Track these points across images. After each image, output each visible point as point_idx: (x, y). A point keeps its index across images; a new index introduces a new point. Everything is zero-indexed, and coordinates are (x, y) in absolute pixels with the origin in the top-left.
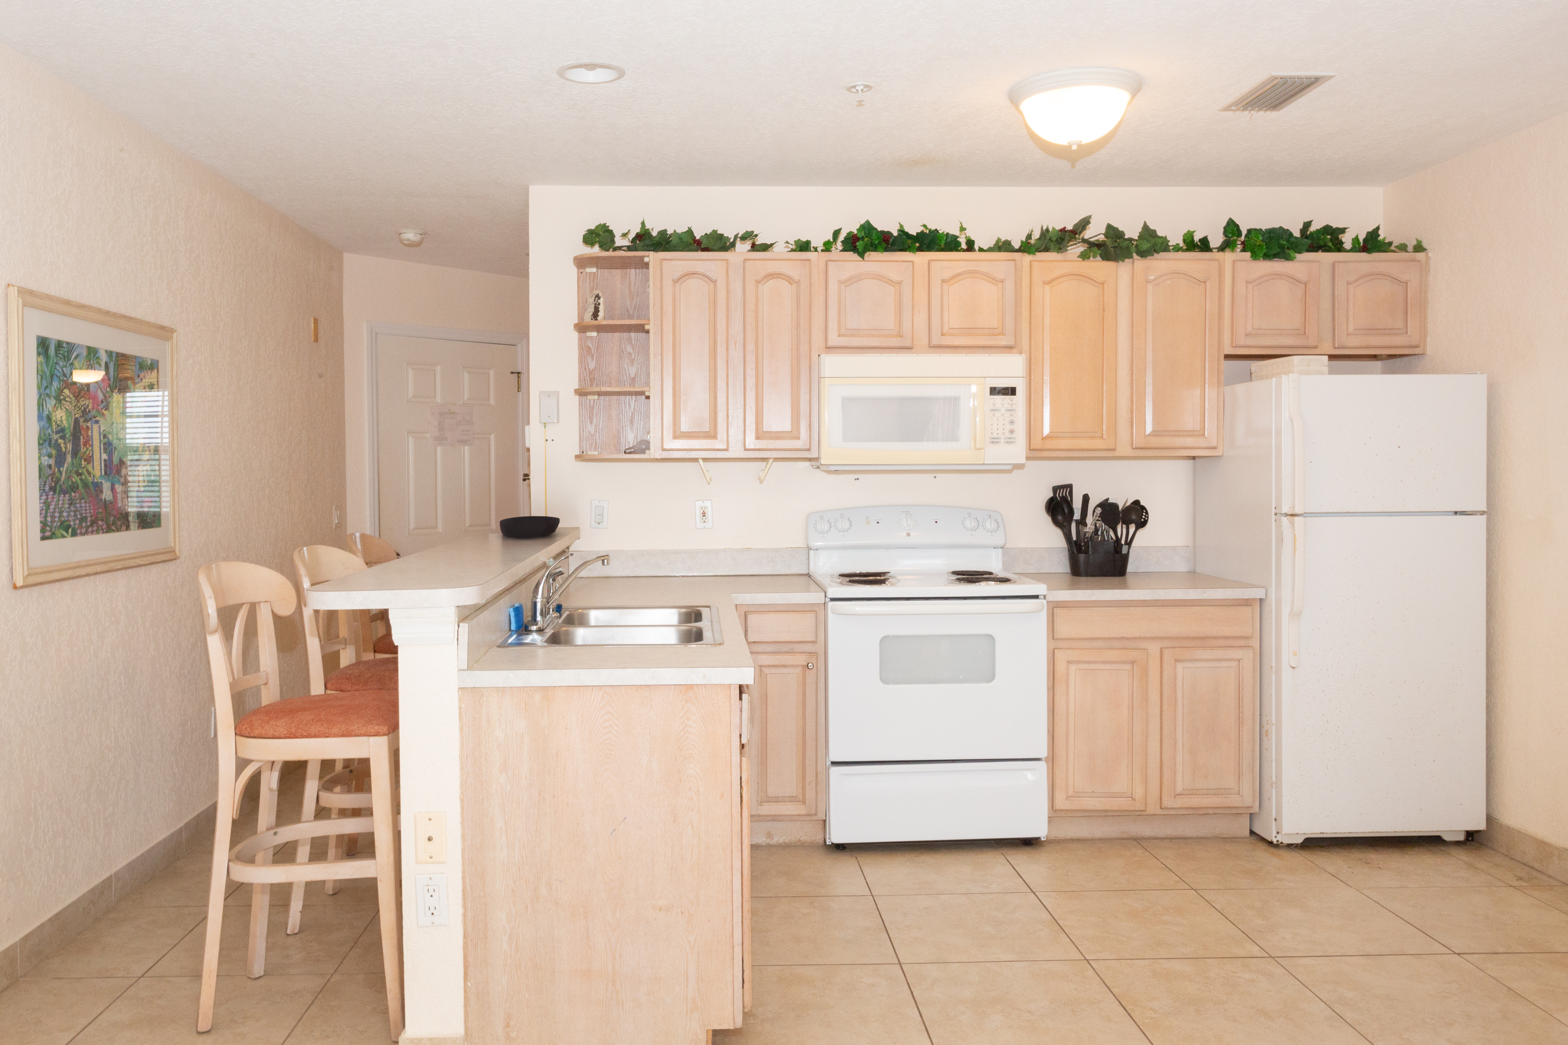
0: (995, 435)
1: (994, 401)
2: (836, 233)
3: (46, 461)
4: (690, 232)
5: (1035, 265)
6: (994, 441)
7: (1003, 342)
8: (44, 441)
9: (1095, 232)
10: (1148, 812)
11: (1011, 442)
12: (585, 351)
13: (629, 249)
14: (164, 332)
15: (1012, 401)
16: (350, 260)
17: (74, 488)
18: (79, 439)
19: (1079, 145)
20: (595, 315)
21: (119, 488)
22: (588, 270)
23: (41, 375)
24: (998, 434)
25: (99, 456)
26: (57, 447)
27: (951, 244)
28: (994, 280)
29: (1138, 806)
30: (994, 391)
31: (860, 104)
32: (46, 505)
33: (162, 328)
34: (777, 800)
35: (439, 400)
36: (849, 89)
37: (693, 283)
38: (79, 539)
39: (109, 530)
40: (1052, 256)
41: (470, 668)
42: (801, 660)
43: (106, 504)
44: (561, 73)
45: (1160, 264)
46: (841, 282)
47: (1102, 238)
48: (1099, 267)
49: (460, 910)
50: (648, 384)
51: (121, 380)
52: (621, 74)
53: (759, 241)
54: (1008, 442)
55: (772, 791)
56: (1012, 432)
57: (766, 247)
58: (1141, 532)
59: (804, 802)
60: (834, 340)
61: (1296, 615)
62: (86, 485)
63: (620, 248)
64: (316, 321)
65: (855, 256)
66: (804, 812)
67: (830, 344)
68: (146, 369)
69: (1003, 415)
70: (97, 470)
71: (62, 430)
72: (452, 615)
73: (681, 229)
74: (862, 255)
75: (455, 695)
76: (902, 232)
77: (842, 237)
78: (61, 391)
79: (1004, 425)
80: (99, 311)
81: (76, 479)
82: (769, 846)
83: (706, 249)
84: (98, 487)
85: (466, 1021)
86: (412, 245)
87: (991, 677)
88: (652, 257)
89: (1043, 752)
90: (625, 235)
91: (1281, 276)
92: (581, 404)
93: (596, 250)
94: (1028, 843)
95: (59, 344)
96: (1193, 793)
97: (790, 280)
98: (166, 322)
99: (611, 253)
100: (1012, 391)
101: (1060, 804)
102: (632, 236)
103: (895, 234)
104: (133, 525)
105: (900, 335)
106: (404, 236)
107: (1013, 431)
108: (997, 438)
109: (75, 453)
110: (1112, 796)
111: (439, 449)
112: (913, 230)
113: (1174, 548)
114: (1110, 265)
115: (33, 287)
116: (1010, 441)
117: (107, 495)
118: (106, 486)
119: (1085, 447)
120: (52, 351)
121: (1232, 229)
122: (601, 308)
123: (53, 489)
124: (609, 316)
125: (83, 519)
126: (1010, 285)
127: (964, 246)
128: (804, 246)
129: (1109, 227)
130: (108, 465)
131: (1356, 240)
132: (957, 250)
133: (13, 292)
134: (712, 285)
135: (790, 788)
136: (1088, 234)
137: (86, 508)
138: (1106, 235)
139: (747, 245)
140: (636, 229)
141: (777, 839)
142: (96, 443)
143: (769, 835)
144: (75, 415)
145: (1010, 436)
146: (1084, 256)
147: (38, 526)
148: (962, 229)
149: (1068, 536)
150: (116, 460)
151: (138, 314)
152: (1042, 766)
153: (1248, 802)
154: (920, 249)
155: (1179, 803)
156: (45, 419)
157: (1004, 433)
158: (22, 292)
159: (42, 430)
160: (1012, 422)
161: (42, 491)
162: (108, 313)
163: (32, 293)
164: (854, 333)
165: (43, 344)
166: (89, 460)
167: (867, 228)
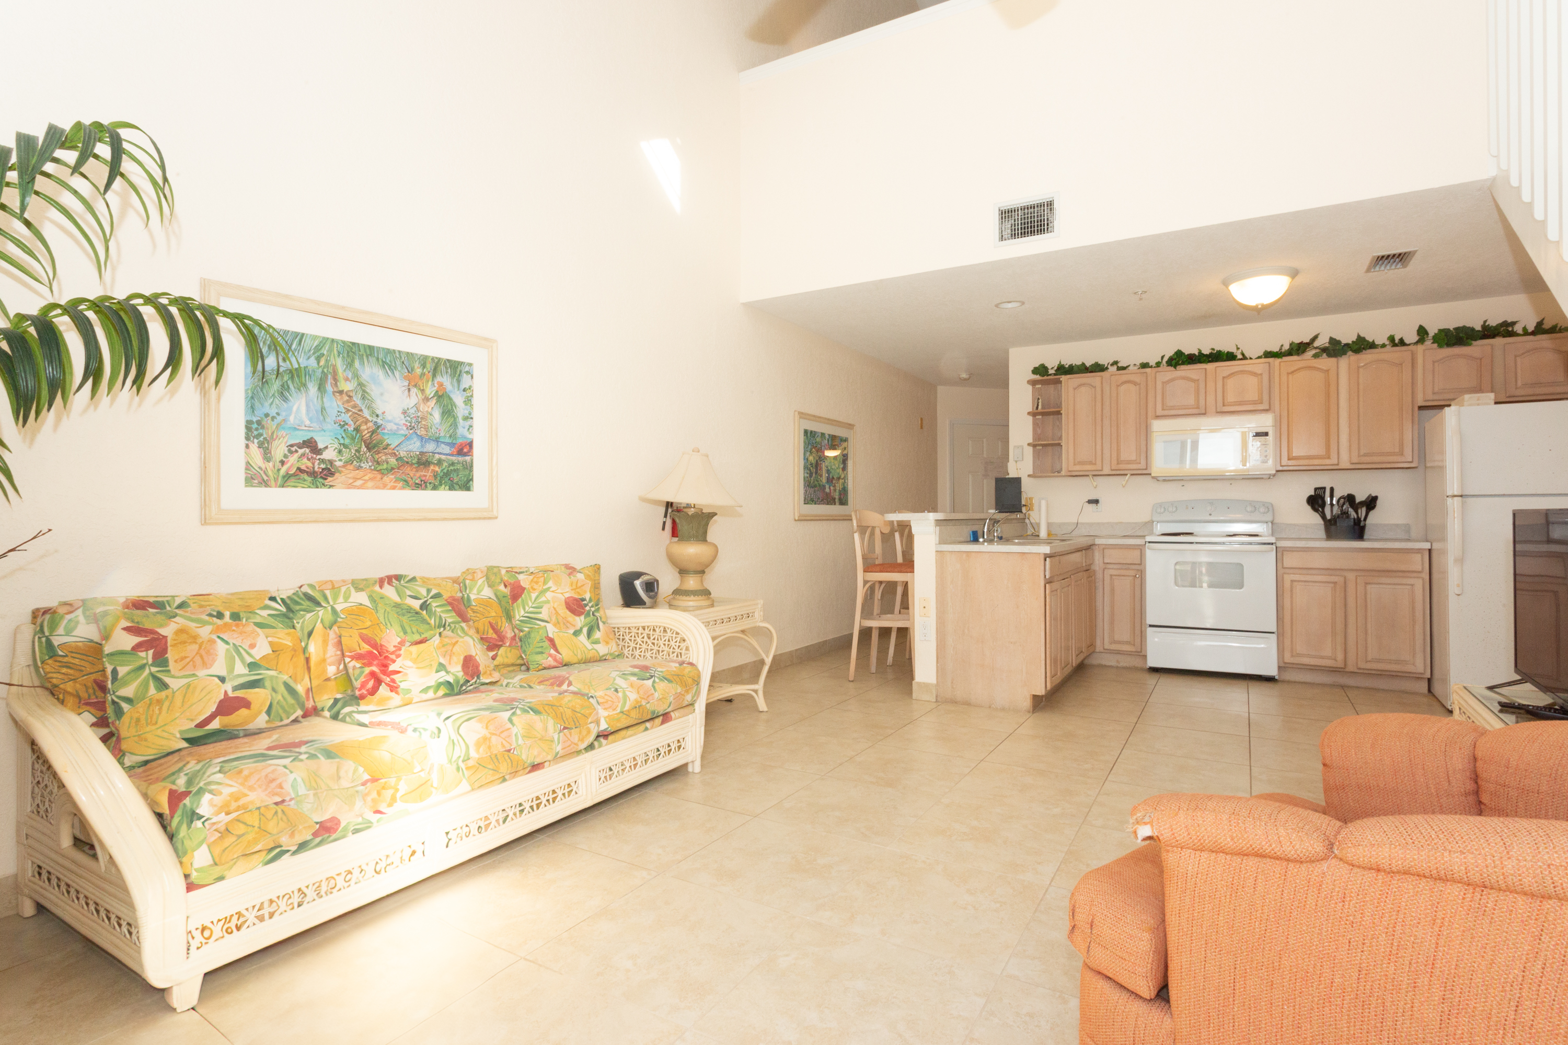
2: (1163, 357)
3: (806, 475)
4: (1083, 364)
5: (1282, 364)
7: (1261, 407)
8: (805, 467)
9: (1322, 341)
10: (1347, 670)
11: (1265, 462)
12: (1035, 425)
13: (1055, 375)
14: (850, 426)
15: (1267, 440)
16: (941, 389)
17: (815, 486)
18: (818, 468)
19: (1263, 305)
20: (1037, 408)
21: (832, 488)
22: (1037, 386)
23: (805, 442)
25: (825, 475)
26: (810, 470)
27: (1231, 357)
28: (1255, 374)
29: (1340, 664)
30: (1255, 435)
31: (1141, 299)
32: (806, 491)
33: (850, 425)
34: (1119, 642)
35: (985, 456)
36: (1135, 293)
37: (1083, 389)
38: (817, 505)
39: (828, 504)
40: (1295, 358)
41: (940, 544)
42: (1132, 573)
43: (827, 494)
44: (997, 306)
45: (1368, 356)
46: (1163, 383)
47: (1327, 345)
48: (1326, 362)
49: (935, 636)
50: (1060, 438)
52: (1023, 303)
53: (1120, 365)
54: (1263, 462)
55: (1117, 638)
57: (1124, 368)
58: (1372, 513)
59: (1134, 645)
60: (1160, 412)
61: (1461, 561)
62: (820, 485)
63: (1050, 375)
64: (922, 419)
65: (1172, 368)
66: (1134, 650)
67: (1158, 414)
68: (843, 441)
70: (824, 480)
71: (811, 464)
72: (933, 523)
73: (1079, 363)
74: (1175, 367)
75: (934, 554)
76: (1200, 352)
77: (1166, 359)
78: (811, 449)
80: (825, 419)
81: (816, 483)
82: (1117, 667)
83: (1091, 372)
84: (824, 486)
85: (937, 679)
86: (965, 379)
87: (1241, 586)
88: (1063, 378)
89: (1274, 630)
90: (1052, 368)
91: (1459, 356)
92: (1034, 451)
93: (1037, 377)
94: (1269, 679)
95: (811, 432)
96: (1379, 661)
97: (1135, 383)
98: (851, 422)
99: (1045, 377)
100: (1266, 434)
101: (1288, 658)
102: (1056, 368)
103: (1197, 354)
104: (837, 503)
105: (1198, 408)
106: (961, 376)
107: (1267, 456)
109: (816, 473)
110: (1322, 657)
111: (985, 481)
112: (1206, 351)
113: (1397, 525)
114: (1333, 360)
115: (803, 411)
117: (827, 490)
118: (827, 486)
119: (1322, 464)
120: (809, 434)
121: (1422, 332)
122: (1040, 404)
123: (808, 486)
124: (1043, 408)
125: (819, 498)
126: (1265, 378)
127: (1240, 356)
128: (1145, 366)
129: (1331, 339)
130: (828, 478)
131: (1525, 329)
132: (1235, 360)
133: (797, 413)
134: (1093, 389)
135: (1126, 637)
136: (1316, 344)
137: (820, 494)
138: (1330, 343)
139: (1115, 367)
140: (1056, 365)
141: (1121, 664)
142: (824, 470)
143: (1118, 661)
144: (816, 459)
145: (1265, 459)
146: (1316, 356)
147: (803, 499)
148: (1238, 349)
149: (1323, 517)
150: (831, 476)
151: (841, 419)
152: (1274, 637)
153: (1421, 670)
154: (1209, 362)
155: (1369, 666)
156: (806, 459)
158: (800, 413)
159: (805, 464)
160: (1266, 451)
161: (805, 486)
162: (829, 419)
163: (802, 413)
164: (1173, 408)
165: (806, 432)
166: (821, 476)
167: (1179, 353)
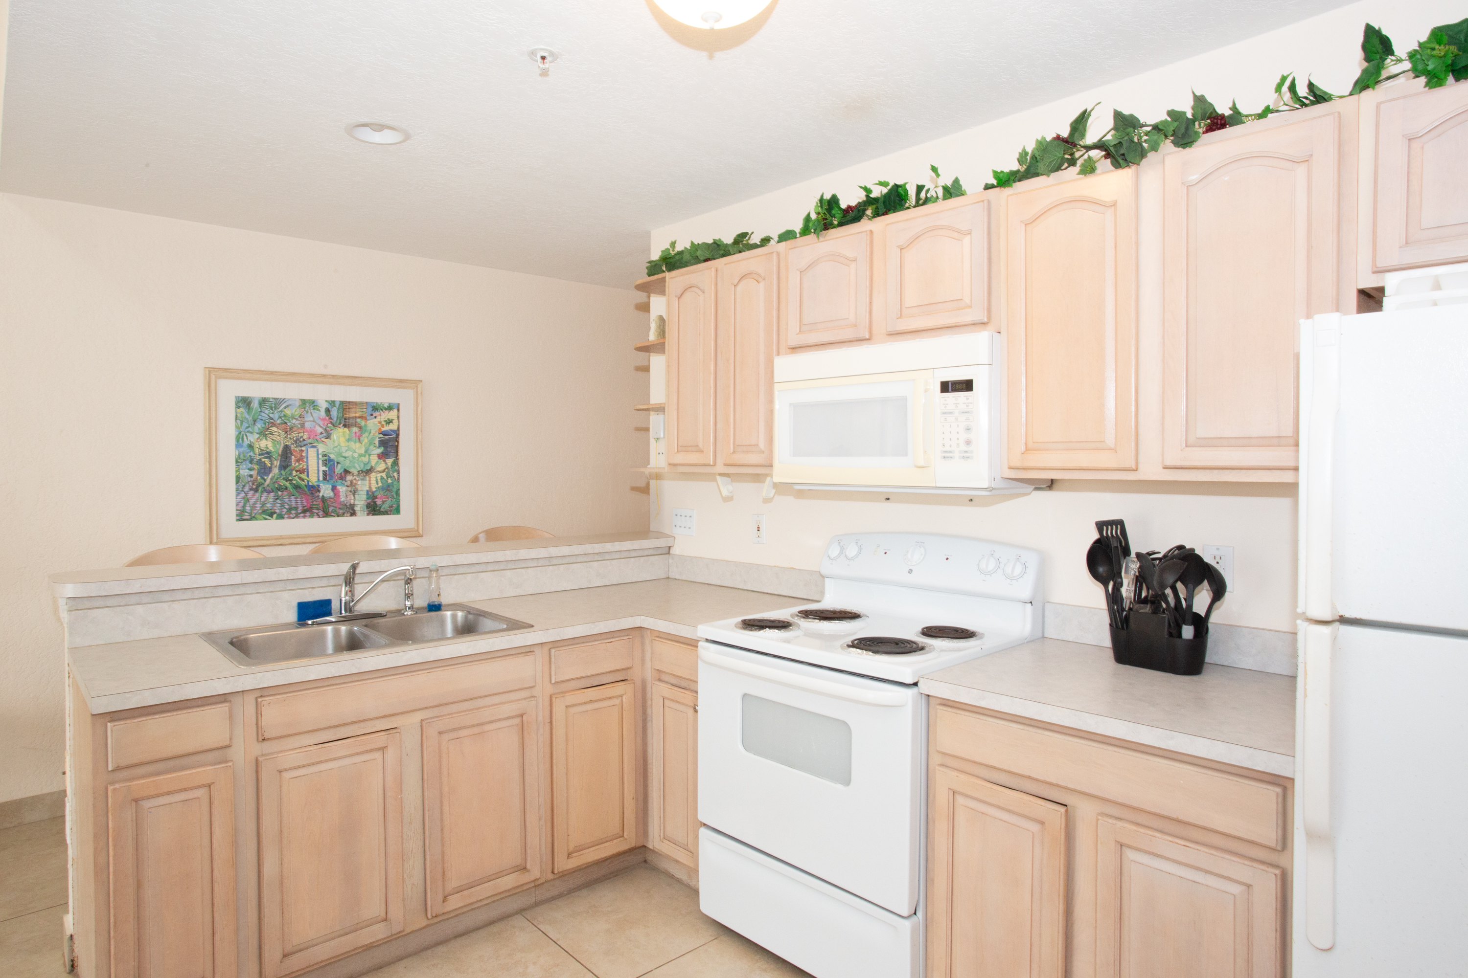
0: (947, 448)
1: (945, 400)
3: (245, 473)
6: (947, 456)
7: (972, 317)
8: (244, 460)
9: (1099, 127)
11: (968, 457)
14: (407, 384)
15: (968, 399)
17: (281, 489)
18: (290, 458)
21: (342, 489)
23: (241, 420)
24: (951, 446)
25: (316, 469)
26: (261, 464)
28: (958, 234)
30: (946, 387)
32: (245, 500)
33: (404, 381)
38: (286, 521)
39: (327, 516)
43: (324, 499)
47: (1111, 134)
51: (345, 419)
54: (963, 457)
56: (968, 443)
62: (297, 487)
68: (382, 410)
69: (957, 419)
70: (313, 477)
71: (267, 453)
76: (867, 198)
78: (266, 429)
79: (958, 433)
81: (284, 483)
84: (314, 488)
95: (265, 400)
98: (410, 377)
100: (968, 385)
104: (361, 513)
105: (854, 325)
107: (970, 442)
108: (951, 452)
109: (284, 467)
114: (1125, 173)
116: (966, 456)
117: (326, 493)
118: (325, 487)
119: (1085, 465)
120: (255, 405)
123: (254, 490)
125: (293, 509)
128: (788, 235)
129: (1117, 117)
130: (328, 474)
132: (929, 203)
136: (1091, 138)
137: (297, 502)
138: (1115, 128)
142: (312, 460)
144: (284, 443)
145: (966, 449)
146: (1091, 167)
147: (233, 513)
150: (337, 471)
156: (245, 446)
157: (958, 444)
158: (208, 369)
159: (241, 454)
160: (968, 429)
161: (239, 492)
165: (244, 401)
166: (303, 471)
